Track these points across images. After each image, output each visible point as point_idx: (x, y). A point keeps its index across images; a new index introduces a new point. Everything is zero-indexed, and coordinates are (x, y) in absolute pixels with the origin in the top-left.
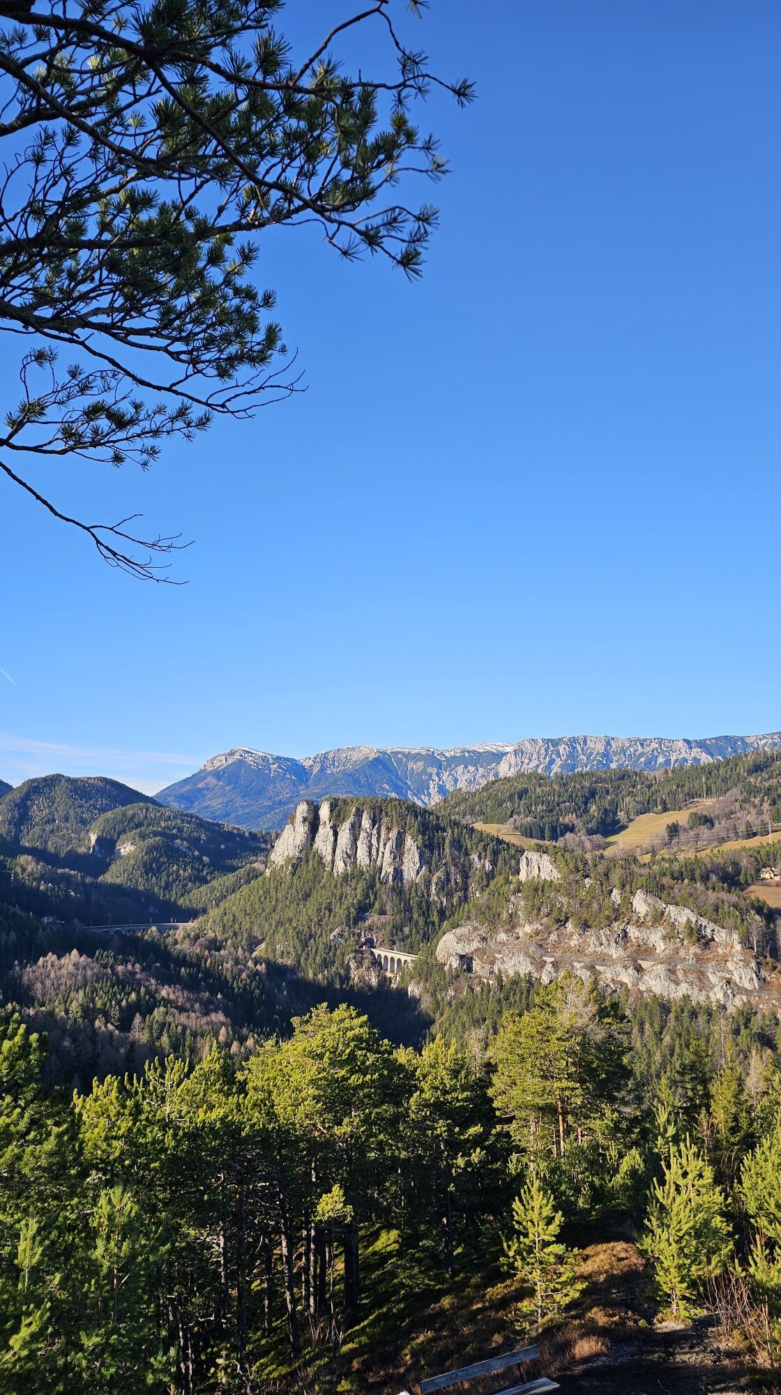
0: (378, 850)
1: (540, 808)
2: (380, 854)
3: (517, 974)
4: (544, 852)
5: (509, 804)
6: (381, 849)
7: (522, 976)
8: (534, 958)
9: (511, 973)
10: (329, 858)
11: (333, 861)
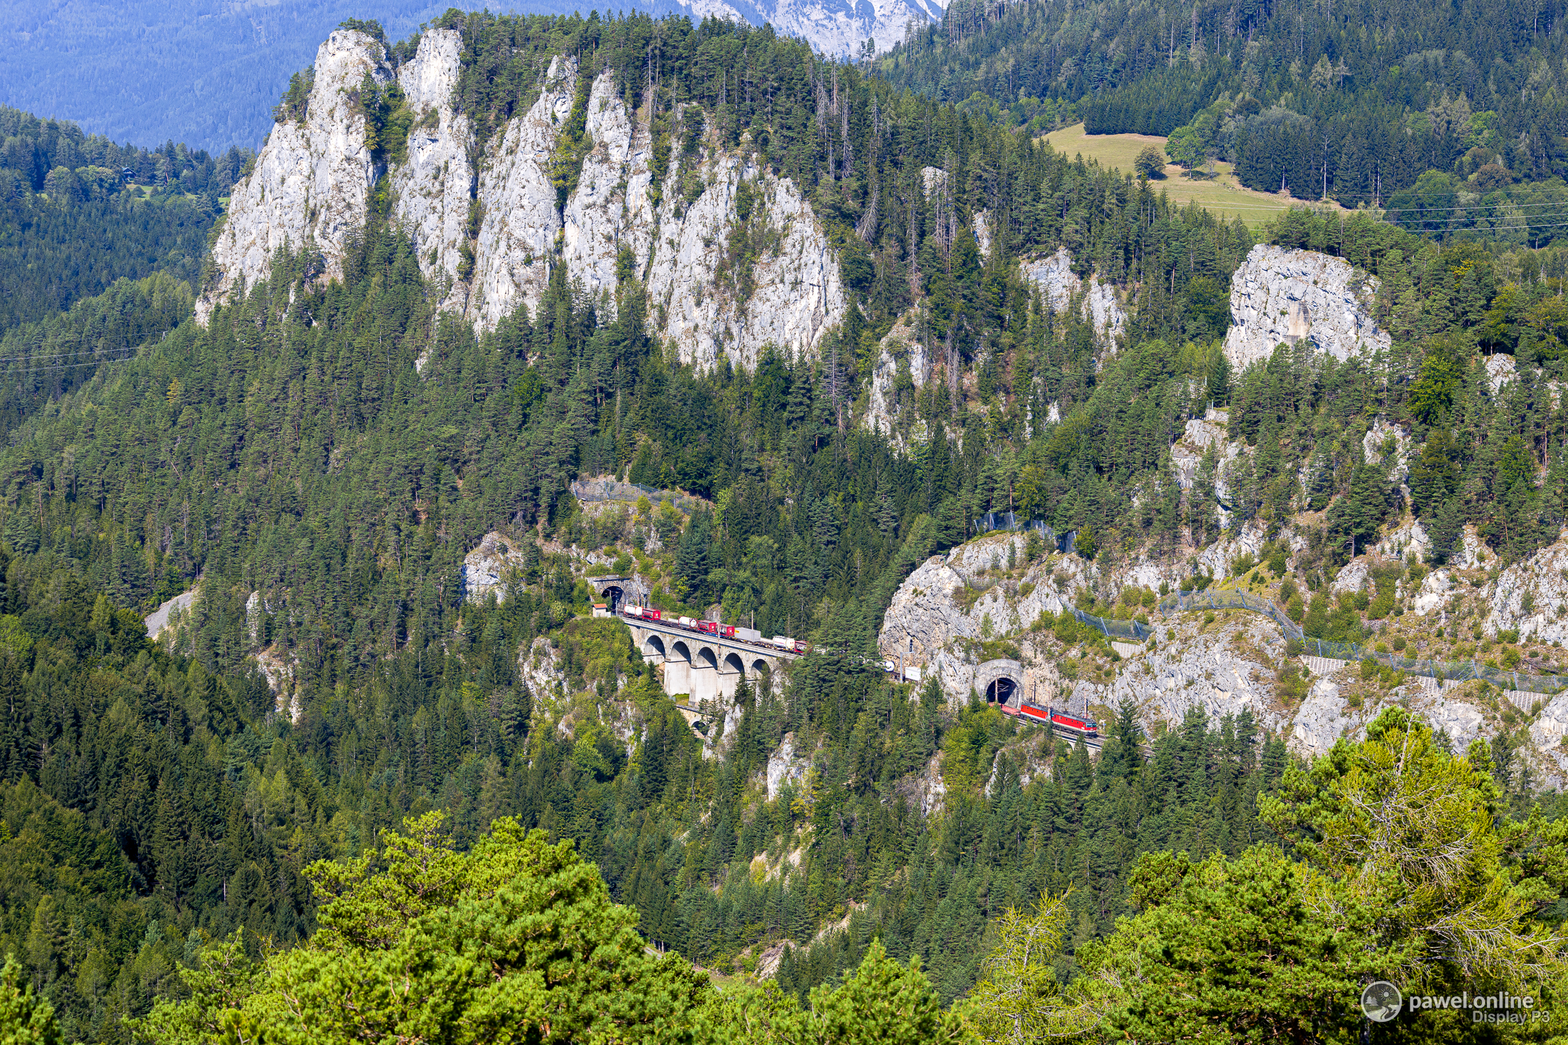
0: (656, 235)
1: (1324, 70)
2: (665, 252)
3: (1196, 720)
4: (1332, 251)
5: (1196, 53)
6: (669, 229)
7: (1214, 725)
8: (1266, 661)
9: (1175, 718)
10: (452, 261)
11: (467, 274)
